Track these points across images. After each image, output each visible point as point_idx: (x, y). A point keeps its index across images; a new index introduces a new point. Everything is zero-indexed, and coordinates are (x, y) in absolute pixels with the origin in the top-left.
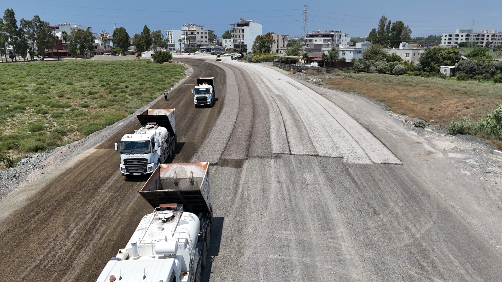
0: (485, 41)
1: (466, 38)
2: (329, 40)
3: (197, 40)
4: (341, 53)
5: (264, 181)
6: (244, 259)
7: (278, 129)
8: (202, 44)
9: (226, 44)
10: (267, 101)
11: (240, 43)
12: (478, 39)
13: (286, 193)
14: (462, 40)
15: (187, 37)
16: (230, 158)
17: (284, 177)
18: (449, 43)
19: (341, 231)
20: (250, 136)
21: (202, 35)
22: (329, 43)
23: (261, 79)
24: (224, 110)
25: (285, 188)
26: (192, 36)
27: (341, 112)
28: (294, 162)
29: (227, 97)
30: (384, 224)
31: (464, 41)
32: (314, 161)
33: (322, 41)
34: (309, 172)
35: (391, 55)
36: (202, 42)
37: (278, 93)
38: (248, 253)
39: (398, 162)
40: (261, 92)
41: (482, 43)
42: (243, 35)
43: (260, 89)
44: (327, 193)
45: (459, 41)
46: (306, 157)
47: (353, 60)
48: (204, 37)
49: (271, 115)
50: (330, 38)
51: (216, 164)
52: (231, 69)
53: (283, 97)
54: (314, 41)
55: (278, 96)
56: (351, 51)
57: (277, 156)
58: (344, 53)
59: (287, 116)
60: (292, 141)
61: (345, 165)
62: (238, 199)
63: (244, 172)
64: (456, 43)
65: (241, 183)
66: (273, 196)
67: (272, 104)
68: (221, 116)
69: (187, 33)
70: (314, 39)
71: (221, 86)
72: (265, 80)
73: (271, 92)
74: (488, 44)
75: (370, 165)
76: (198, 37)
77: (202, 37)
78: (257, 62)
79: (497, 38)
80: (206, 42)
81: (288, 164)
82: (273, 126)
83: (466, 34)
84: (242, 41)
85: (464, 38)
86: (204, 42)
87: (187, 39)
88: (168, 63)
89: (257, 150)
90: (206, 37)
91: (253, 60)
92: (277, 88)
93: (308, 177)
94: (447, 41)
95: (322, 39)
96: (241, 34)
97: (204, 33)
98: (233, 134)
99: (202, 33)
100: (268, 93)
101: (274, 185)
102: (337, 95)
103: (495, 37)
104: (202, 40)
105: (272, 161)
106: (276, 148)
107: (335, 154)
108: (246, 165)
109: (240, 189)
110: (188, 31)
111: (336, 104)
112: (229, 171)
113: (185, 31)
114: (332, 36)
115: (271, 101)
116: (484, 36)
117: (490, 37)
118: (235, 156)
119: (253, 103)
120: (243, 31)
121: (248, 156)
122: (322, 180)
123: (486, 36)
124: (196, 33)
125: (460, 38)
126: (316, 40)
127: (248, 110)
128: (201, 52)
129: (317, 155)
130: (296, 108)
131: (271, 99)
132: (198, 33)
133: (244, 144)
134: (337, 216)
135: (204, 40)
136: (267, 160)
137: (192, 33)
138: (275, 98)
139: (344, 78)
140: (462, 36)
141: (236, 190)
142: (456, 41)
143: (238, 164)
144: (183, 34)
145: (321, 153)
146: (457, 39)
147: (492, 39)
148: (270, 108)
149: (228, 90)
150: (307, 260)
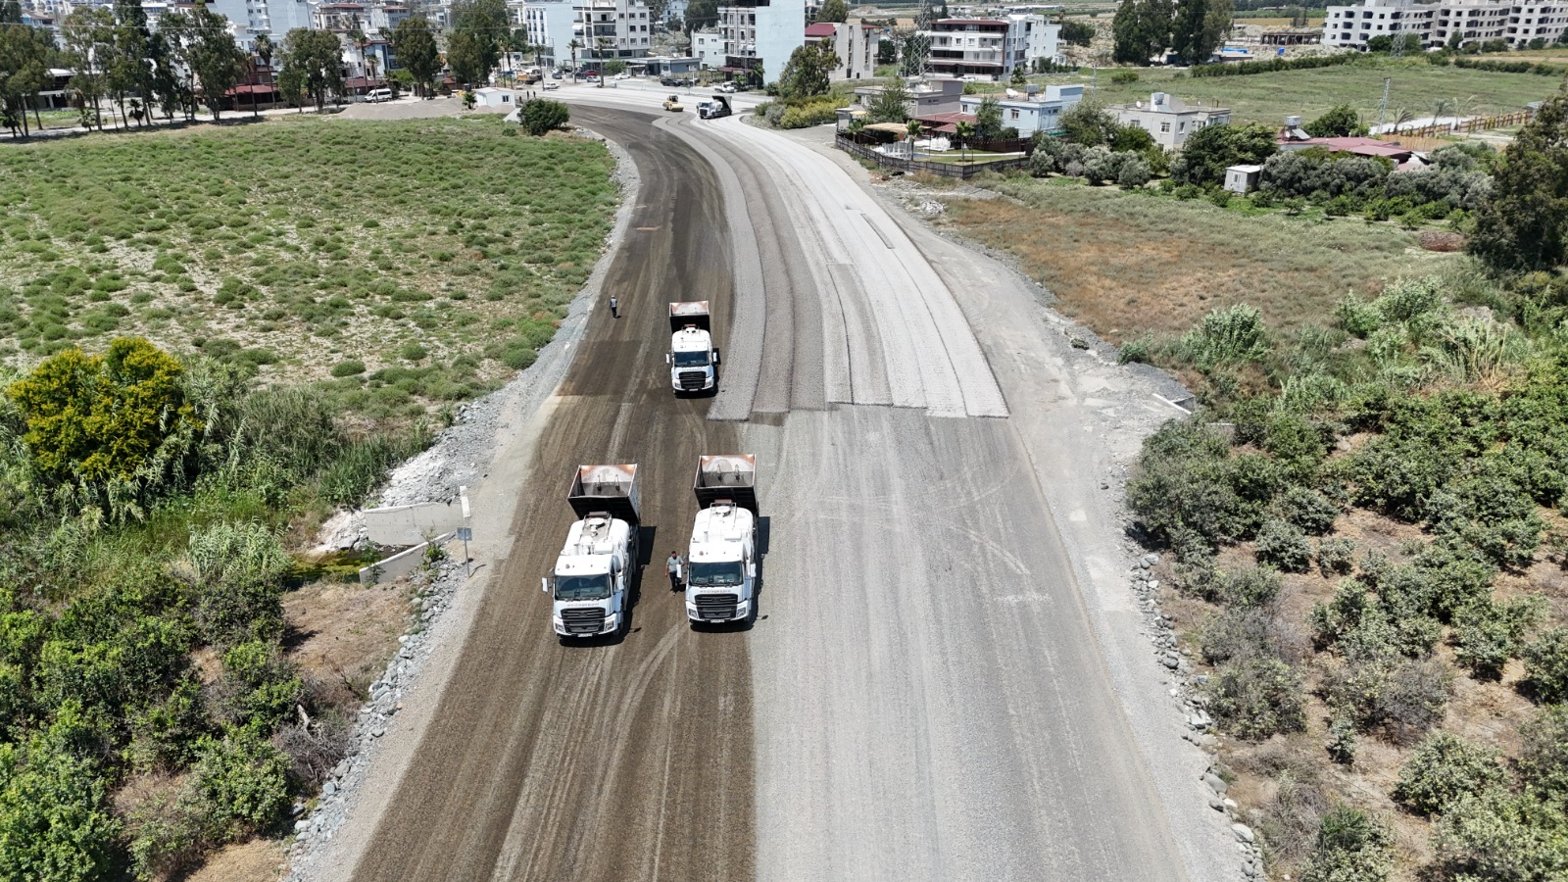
0: (1450, 30)
1: (1392, 22)
2: (994, 42)
3: (618, 38)
4: (1007, 112)
5: (815, 444)
6: (795, 519)
7: (837, 355)
8: (632, 47)
9: (702, 48)
10: (820, 286)
11: (743, 52)
12: (1427, 25)
13: (841, 457)
14: (1380, 27)
15: (589, 29)
16: (764, 410)
17: (840, 438)
18: (1346, 36)
19: (897, 495)
20: (792, 371)
21: (632, 22)
22: (995, 48)
23: (806, 207)
24: (738, 311)
25: (840, 451)
26: (604, 28)
27: (955, 312)
28: (856, 415)
29: (737, 271)
30: (946, 489)
31: (1386, 32)
32: (886, 413)
33: (977, 43)
34: (876, 430)
35: (1127, 127)
36: (633, 41)
37: (842, 259)
38: (798, 515)
39: (1004, 413)
40: (807, 255)
41: (1443, 34)
42: (753, 32)
43: (803, 244)
44: (892, 456)
45: (1373, 33)
46: (875, 408)
47: (1037, 134)
48: (638, 28)
49: (825, 325)
50: (998, 35)
51: (747, 420)
52: (730, 163)
53: (851, 271)
54: (954, 41)
55: (841, 267)
56: (1032, 110)
57: (833, 407)
58: (1015, 114)
59: (855, 327)
60: (858, 380)
61: (926, 419)
62: (783, 465)
63: (787, 432)
64: (1365, 37)
65: (785, 447)
66: (824, 461)
67: (828, 295)
68: (735, 326)
69: (588, 16)
70: (955, 35)
71: (718, 235)
72: (815, 212)
73: (828, 254)
74: (1456, 38)
75: (961, 420)
76: (621, 29)
77: (633, 28)
78: (795, 126)
79: (1485, 19)
80: (644, 40)
81: (847, 420)
82: (828, 349)
83: (1393, 10)
84: (750, 48)
85: (1388, 21)
86: (639, 41)
87: (589, 34)
88: (558, 132)
89: (803, 397)
90: (643, 28)
91: (783, 120)
92: (840, 241)
93: (873, 437)
94: (1341, 30)
95: (977, 35)
96: (747, 27)
97: (638, 15)
98: (762, 367)
99: (632, 16)
100: (821, 258)
101: (826, 449)
102: (961, 264)
103: (1480, 19)
104: (632, 35)
105: (826, 415)
106: (831, 395)
107: (918, 403)
108: (789, 421)
109: (784, 454)
110: (591, 12)
111: (952, 292)
112: (765, 430)
113: (584, 12)
114: (1004, 28)
115: (826, 285)
116: (1447, 13)
117: (1465, 18)
118: (772, 406)
119: (792, 290)
120: (752, 18)
121: (791, 408)
122: (889, 441)
123: (1453, 14)
124: (615, 16)
125: (1375, 21)
126: (958, 40)
127: (783, 310)
128: (633, 75)
129: (890, 405)
130: (873, 303)
131: (828, 279)
132: (622, 16)
133: (782, 386)
134: (897, 484)
135: (639, 35)
136: (818, 413)
137: (604, 17)
138: (836, 274)
139: (999, 200)
140: (1382, 16)
141: (779, 455)
142: (1365, 31)
143: (778, 420)
144: (577, 18)
145: (897, 403)
146: (1368, 26)
147: (1469, 24)
148: (825, 306)
149: (736, 251)
150: (856, 519)
